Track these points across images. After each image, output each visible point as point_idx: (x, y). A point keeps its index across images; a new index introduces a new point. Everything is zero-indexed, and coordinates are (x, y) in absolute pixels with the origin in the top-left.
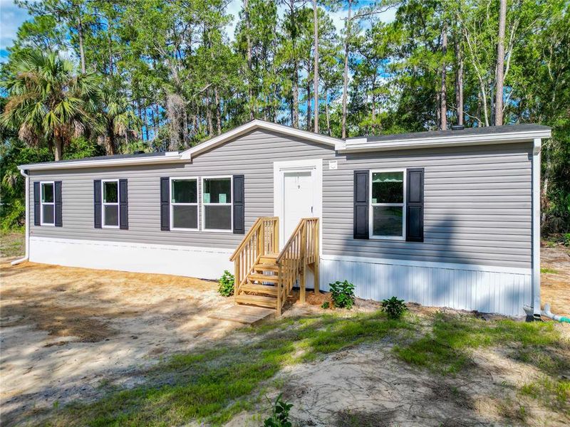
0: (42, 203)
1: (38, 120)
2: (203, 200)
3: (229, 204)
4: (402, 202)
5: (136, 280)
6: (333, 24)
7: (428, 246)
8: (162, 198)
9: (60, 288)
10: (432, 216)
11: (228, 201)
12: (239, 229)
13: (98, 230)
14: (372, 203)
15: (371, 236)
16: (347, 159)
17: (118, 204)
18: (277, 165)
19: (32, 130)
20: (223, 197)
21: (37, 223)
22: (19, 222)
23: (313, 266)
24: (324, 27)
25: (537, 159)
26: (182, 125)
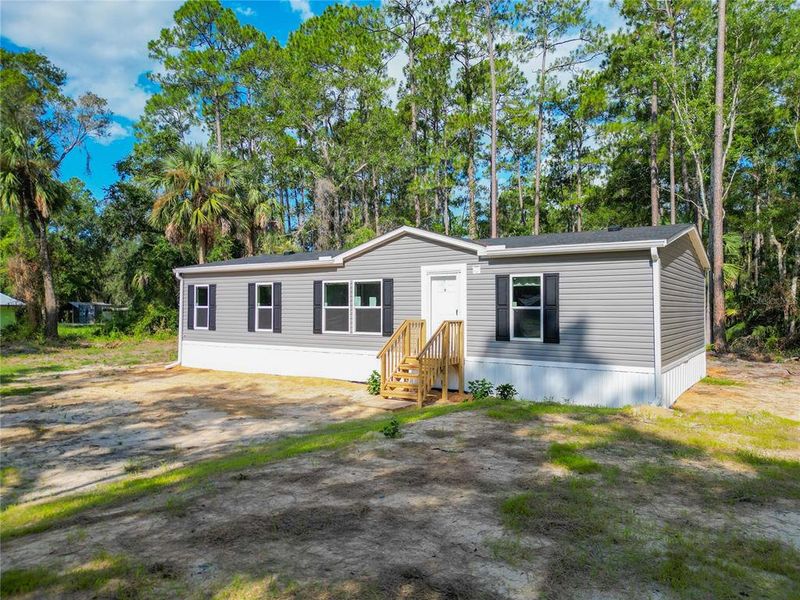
0: (196, 306)
1: (186, 219)
2: (354, 303)
3: (378, 307)
4: (539, 305)
5: (289, 382)
6: (524, 76)
7: (563, 348)
8: (314, 301)
9: (222, 387)
10: (565, 318)
11: (378, 304)
12: (388, 332)
13: (252, 334)
14: (513, 306)
15: (512, 338)
16: (490, 264)
17: (272, 307)
18: (425, 269)
19: (179, 229)
20: (373, 300)
21: (190, 326)
22: (152, 329)
23: (457, 367)
24: (513, 81)
25: (657, 265)
26: (333, 214)
